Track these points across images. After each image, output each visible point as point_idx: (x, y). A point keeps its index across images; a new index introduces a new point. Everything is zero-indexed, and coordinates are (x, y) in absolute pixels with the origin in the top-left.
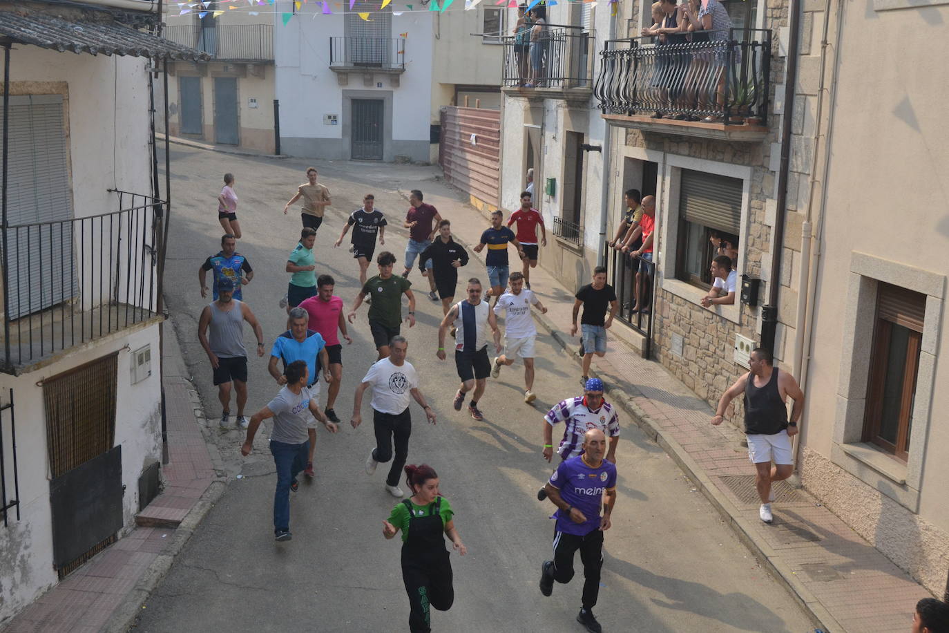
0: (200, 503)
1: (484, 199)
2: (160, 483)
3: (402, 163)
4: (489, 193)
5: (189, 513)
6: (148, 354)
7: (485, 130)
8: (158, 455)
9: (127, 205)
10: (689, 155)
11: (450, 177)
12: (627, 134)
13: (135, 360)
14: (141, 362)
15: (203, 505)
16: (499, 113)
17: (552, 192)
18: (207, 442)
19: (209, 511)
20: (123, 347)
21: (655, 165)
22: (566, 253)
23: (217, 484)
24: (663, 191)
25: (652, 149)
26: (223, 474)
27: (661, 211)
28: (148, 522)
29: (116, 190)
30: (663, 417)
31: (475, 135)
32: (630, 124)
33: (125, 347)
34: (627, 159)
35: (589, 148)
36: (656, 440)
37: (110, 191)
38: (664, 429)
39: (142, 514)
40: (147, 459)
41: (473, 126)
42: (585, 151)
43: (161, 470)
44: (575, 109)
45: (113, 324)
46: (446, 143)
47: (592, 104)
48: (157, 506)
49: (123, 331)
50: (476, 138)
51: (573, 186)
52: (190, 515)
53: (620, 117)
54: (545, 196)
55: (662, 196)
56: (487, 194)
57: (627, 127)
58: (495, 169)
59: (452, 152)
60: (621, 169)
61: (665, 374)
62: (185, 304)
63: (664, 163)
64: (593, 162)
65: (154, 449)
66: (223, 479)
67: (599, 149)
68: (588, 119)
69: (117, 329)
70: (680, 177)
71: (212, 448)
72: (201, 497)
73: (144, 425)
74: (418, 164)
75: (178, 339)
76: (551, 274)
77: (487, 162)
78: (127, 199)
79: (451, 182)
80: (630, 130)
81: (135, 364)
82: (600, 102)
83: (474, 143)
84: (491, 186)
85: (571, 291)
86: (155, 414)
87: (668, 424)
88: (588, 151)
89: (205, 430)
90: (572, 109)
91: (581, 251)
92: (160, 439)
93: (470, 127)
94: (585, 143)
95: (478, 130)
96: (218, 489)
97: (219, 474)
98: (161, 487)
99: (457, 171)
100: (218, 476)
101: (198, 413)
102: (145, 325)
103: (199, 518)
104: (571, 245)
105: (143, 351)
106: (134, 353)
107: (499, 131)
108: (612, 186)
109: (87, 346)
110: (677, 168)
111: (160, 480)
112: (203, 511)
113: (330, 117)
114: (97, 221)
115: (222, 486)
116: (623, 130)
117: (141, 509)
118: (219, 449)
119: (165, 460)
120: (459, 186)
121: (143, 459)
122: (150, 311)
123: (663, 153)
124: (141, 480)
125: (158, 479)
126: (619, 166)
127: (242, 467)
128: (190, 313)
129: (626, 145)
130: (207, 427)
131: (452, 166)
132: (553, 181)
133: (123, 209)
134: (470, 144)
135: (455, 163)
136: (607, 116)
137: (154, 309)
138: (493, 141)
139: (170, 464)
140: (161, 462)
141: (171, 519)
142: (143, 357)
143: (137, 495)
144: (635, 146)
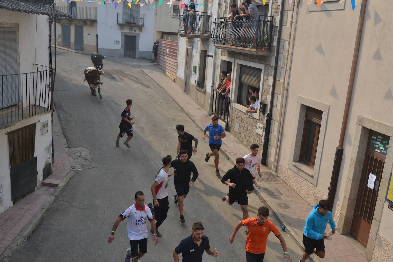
0: (66, 178)
1: (171, 73)
2: (51, 171)
3: (142, 59)
4: (173, 71)
5: (61, 181)
6: (47, 124)
7: (172, 48)
8: (50, 161)
9: (40, 69)
10: (243, 60)
11: (159, 65)
12: (222, 51)
13: (42, 126)
14: (44, 127)
15: (67, 179)
16: (177, 42)
17: (195, 71)
18: (68, 156)
19: (69, 181)
20: (38, 121)
21: (231, 63)
22: (199, 93)
23: (72, 171)
24: (234, 72)
25: (230, 57)
26: (74, 168)
27: (233, 79)
28: (47, 184)
29: (36, 64)
30: (231, 151)
31: (169, 50)
32: (223, 48)
33: (39, 121)
34: (221, 60)
35: (209, 56)
36: (228, 159)
37: (34, 64)
38: (231, 155)
39: (44, 182)
40: (46, 162)
41: (168, 47)
42: (207, 57)
43: (51, 166)
44: (204, 42)
45: (34, 113)
46: (158, 52)
47: (210, 40)
48: (50, 179)
49: (38, 115)
50: (169, 51)
51: (203, 69)
52: (61, 182)
53: (220, 45)
54: (193, 73)
55: (233, 74)
56: (172, 71)
57: (222, 49)
58: (175, 62)
59: (161, 56)
60: (220, 64)
61: (232, 136)
62: (62, 107)
63: (235, 62)
64: (210, 61)
65: (49, 158)
66: (74, 170)
67: (212, 56)
68: (208, 46)
69: (36, 115)
70: (240, 68)
71: (71, 158)
72: (66, 176)
73: (45, 150)
74: (148, 60)
75: (59, 119)
76: (194, 100)
77: (172, 60)
78: (40, 67)
79: (160, 66)
80: (223, 50)
81: (42, 127)
82: (213, 40)
83: (168, 53)
84: (174, 68)
85: (201, 106)
86: (50, 146)
87: (233, 154)
88: (208, 57)
89: (68, 152)
90: (203, 42)
91: (205, 92)
92: (51, 155)
93: (167, 47)
94: (207, 54)
95: (169, 48)
96: (72, 174)
97: (73, 168)
98: (51, 172)
99: (162, 63)
100: (72, 169)
101: (66, 146)
102: (46, 114)
103: (65, 183)
104: (201, 90)
105: (46, 123)
106: (42, 123)
107: (177, 49)
108: (216, 70)
109: (24, 121)
110: (239, 64)
111: (51, 169)
112: (67, 181)
113: (117, 42)
114: (28, 75)
115: (74, 172)
116: (221, 50)
117: (44, 180)
118: (73, 159)
119: (53, 163)
120: (162, 68)
121: (45, 162)
122: (48, 109)
123: (234, 59)
124: (44, 169)
125: (50, 169)
126: (219, 63)
127: (81, 166)
128: (63, 110)
129: (222, 55)
130: (69, 151)
131: (160, 61)
132: (195, 67)
133: (39, 71)
134: (167, 53)
135: (161, 60)
136: (215, 45)
137: (50, 108)
138: (175, 52)
139: (55, 164)
140: (52, 163)
141: (55, 183)
142: (45, 125)
143: (43, 175)
144: (225, 56)
